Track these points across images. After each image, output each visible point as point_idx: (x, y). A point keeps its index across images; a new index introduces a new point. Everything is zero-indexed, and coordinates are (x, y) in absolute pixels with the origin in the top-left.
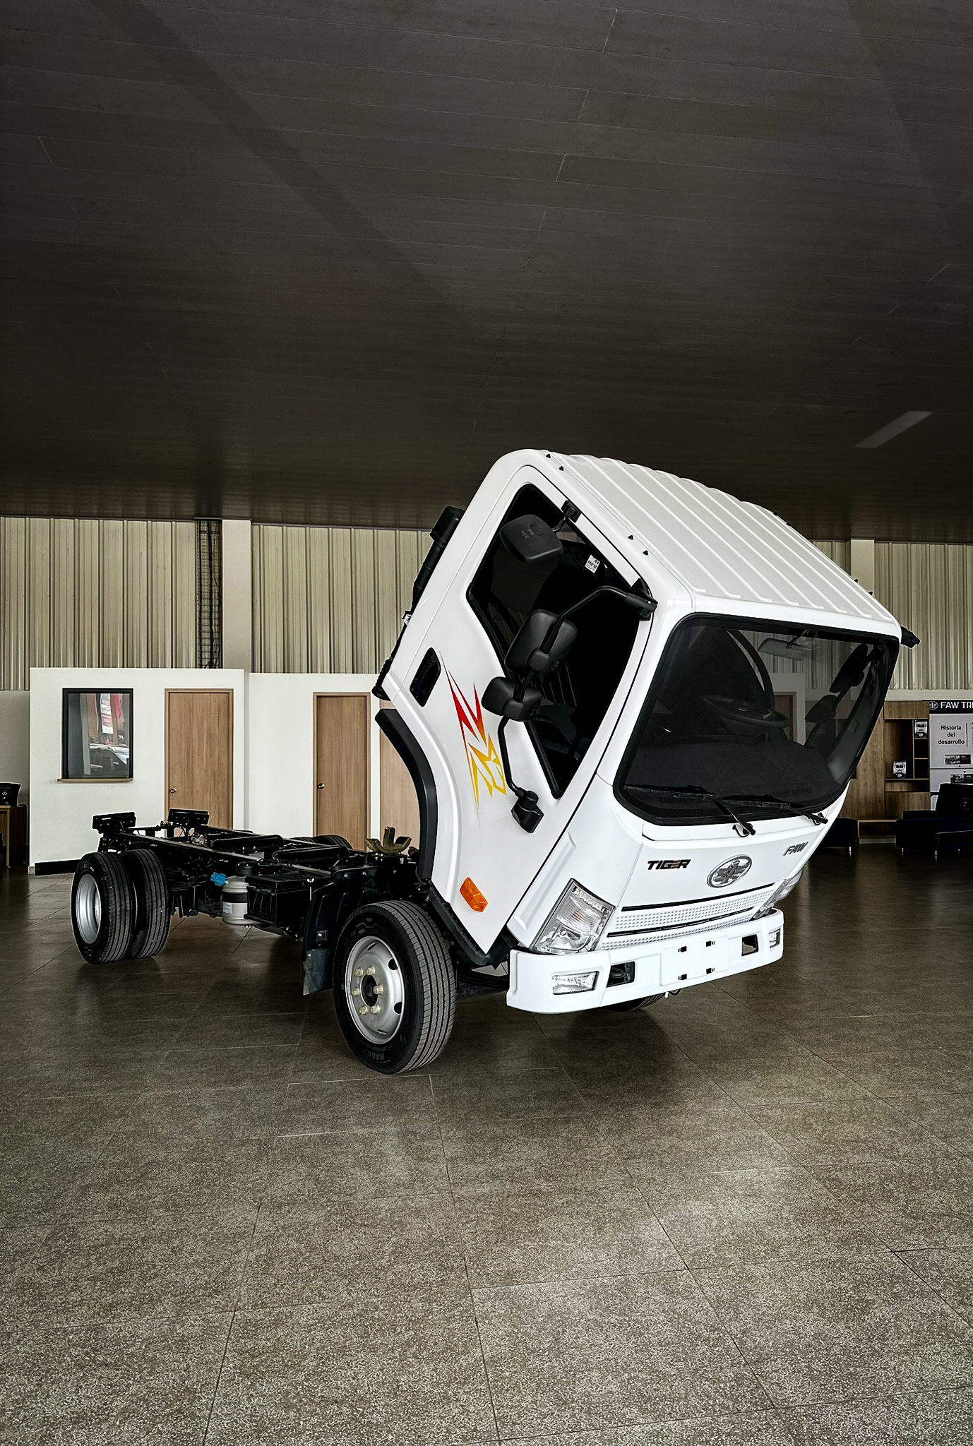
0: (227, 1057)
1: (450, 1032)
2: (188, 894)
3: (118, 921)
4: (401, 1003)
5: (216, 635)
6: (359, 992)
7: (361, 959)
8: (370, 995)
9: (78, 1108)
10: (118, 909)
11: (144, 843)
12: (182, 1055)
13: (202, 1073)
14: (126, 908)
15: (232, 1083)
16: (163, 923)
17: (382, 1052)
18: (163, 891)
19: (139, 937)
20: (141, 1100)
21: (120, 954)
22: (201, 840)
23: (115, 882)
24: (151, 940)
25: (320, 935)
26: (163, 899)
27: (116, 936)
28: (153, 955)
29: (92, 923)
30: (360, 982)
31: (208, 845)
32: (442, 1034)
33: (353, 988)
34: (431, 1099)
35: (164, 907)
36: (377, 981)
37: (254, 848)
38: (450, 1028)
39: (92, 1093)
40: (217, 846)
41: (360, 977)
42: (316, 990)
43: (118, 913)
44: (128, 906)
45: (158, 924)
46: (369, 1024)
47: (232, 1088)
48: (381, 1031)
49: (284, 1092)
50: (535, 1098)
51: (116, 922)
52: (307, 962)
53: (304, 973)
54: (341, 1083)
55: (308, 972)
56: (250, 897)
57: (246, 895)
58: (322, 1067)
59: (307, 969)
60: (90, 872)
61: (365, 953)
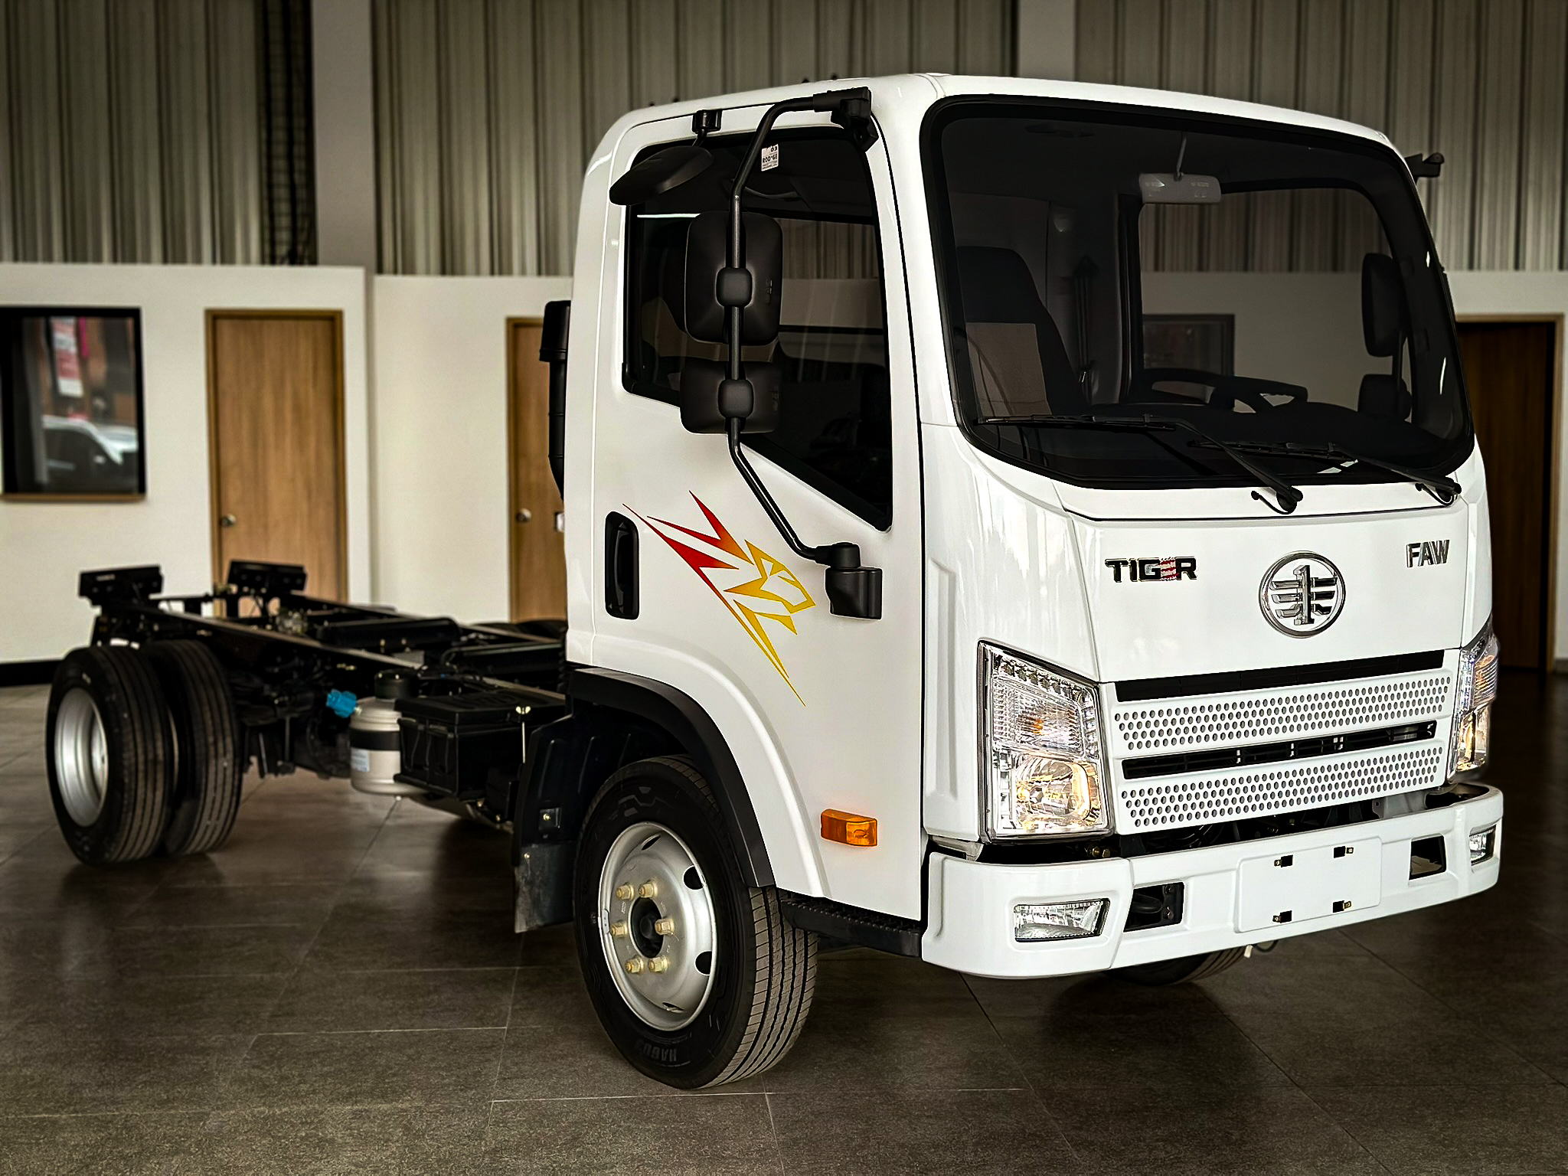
0: (371, 1048)
1: (806, 1013)
2: (274, 731)
3: (141, 783)
4: (710, 953)
5: (301, 193)
6: (626, 929)
7: (629, 867)
8: (649, 936)
9: (93, 1137)
10: (141, 758)
11: (184, 628)
12: (284, 1041)
13: (324, 1076)
14: (156, 756)
15: (384, 1097)
16: (228, 787)
17: (672, 1047)
18: (227, 725)
19: (182, 815)
20: (212, 1123)
21: (145, 848)
22: (294, 624)
23: (133, 704)
24: (205, 821)
25: (546, 817)
26: (229, 740)
27: (139, 811)
28: (213, 849)
29: (88, 787)
30: (627, 911)
31: (310, 633)
32: (791, 1016)
33: (615, 920)
34: (772, 1137)
35: (230, 756)
36: (662, 909)
37: (404, 642)
38: (806, 1005)
39: (117, 1109)
40: (329, 637)
41: (628, 901)
42: (540, 923)
43: (141, 767)
44: (160, 752)
45: (220, 790)
46: (646, 991)
47: (385, 1107)
48: (670, 1006)
49: (484, 1116)
50: (977, 1144)
51: (136, 785)
52: (522, 868)
53: (515, 891)
54: (593, 1103)
55: (524, 889)
56: (403, 740)
57: (395, 736)
58: (555, 1071)
59: (523, 882)
60: (81, 685)
61: (639, 855)
